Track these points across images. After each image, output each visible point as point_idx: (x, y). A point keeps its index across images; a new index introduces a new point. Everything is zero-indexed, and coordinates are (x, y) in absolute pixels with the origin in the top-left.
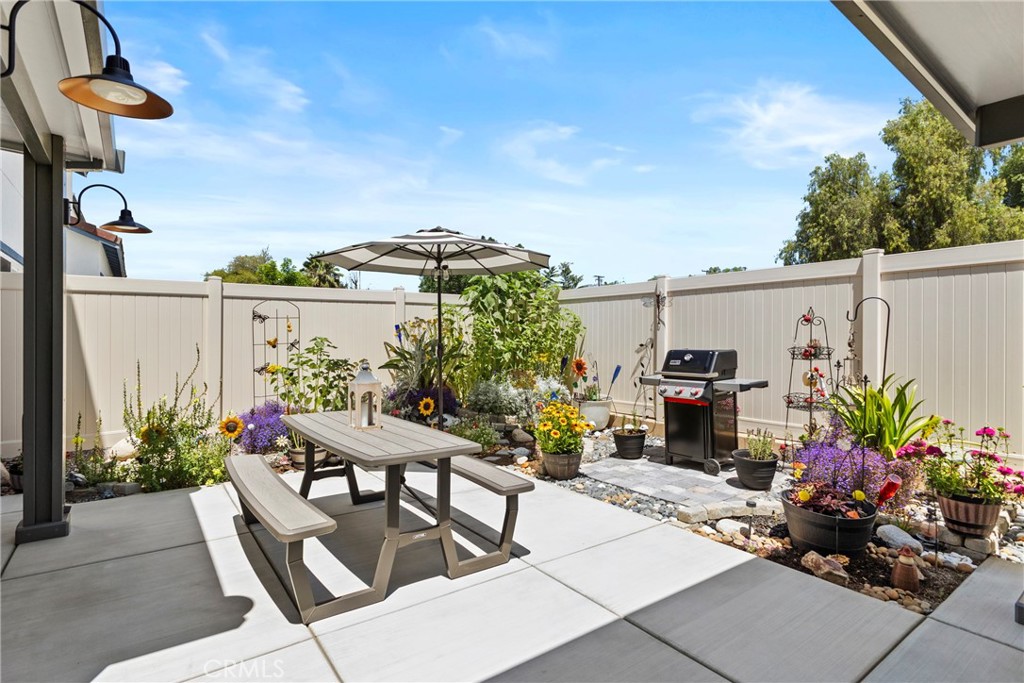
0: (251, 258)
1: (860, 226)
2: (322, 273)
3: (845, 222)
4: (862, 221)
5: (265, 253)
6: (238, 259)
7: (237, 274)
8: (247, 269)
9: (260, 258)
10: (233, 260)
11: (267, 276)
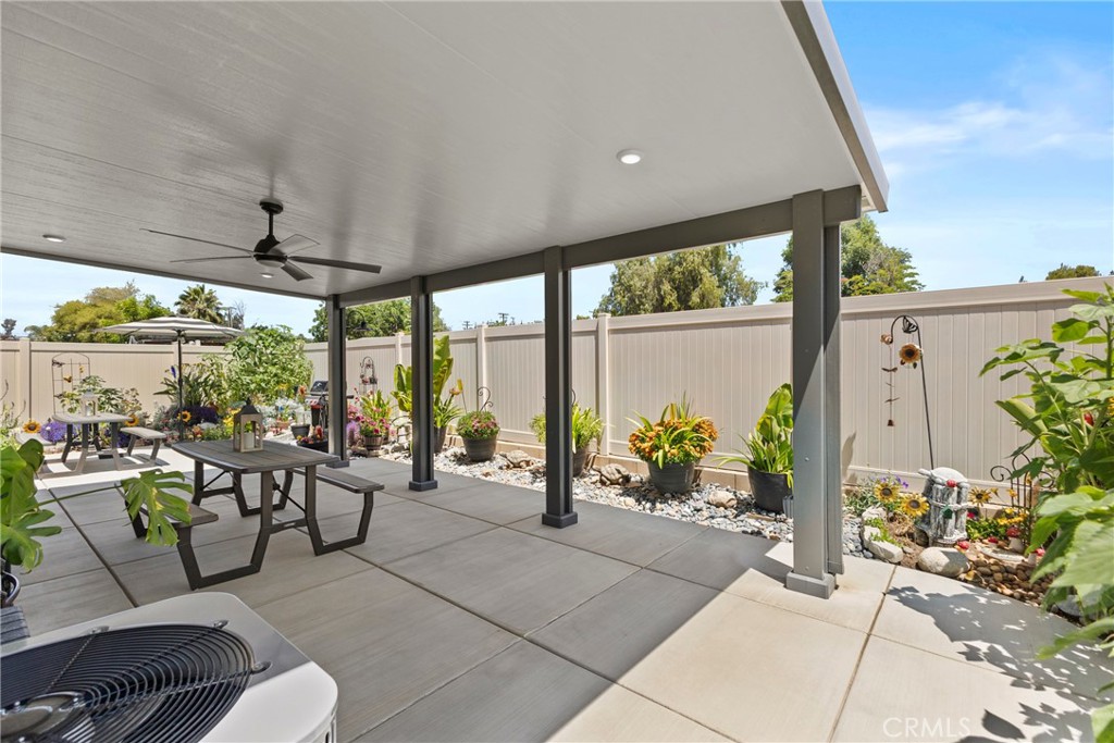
0: (113, 290)
1: (646, 287)
2: (201, 306)
3: (637, 283)
4: (647, 283)
5: (130, 286)
6: (97, 291)
7: (95, 306)
8: (108, 301)
9: (124, 289)
10: (91, 292)
11: (127, 311)
